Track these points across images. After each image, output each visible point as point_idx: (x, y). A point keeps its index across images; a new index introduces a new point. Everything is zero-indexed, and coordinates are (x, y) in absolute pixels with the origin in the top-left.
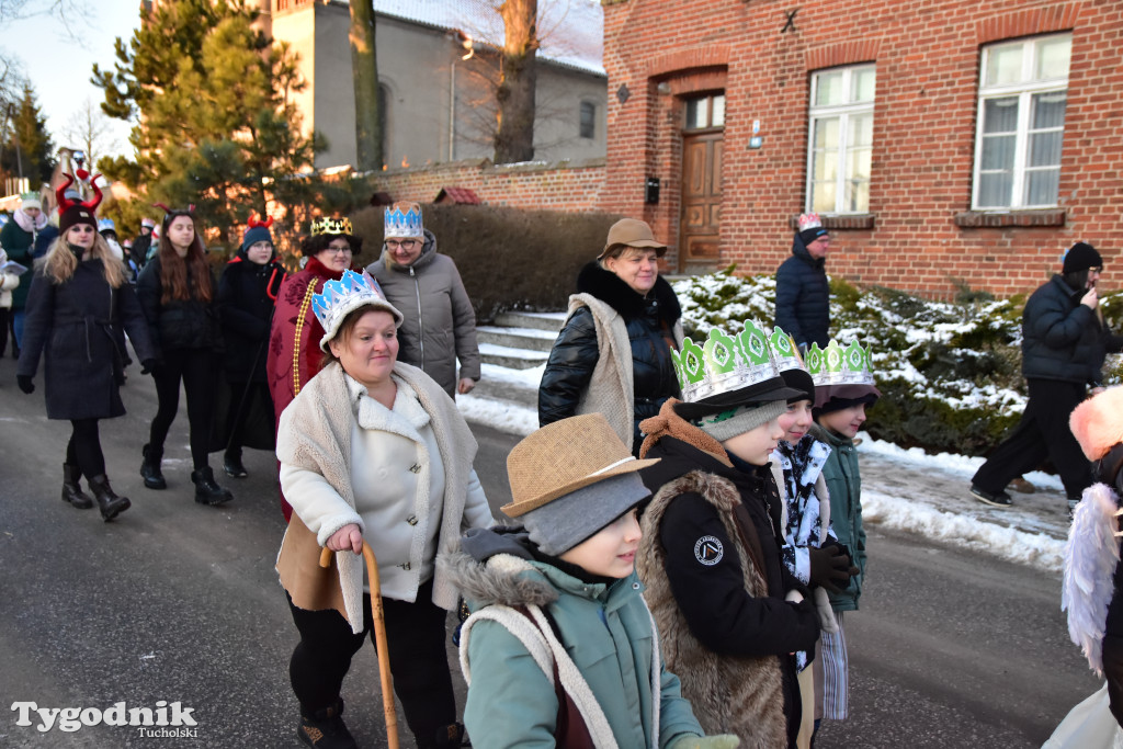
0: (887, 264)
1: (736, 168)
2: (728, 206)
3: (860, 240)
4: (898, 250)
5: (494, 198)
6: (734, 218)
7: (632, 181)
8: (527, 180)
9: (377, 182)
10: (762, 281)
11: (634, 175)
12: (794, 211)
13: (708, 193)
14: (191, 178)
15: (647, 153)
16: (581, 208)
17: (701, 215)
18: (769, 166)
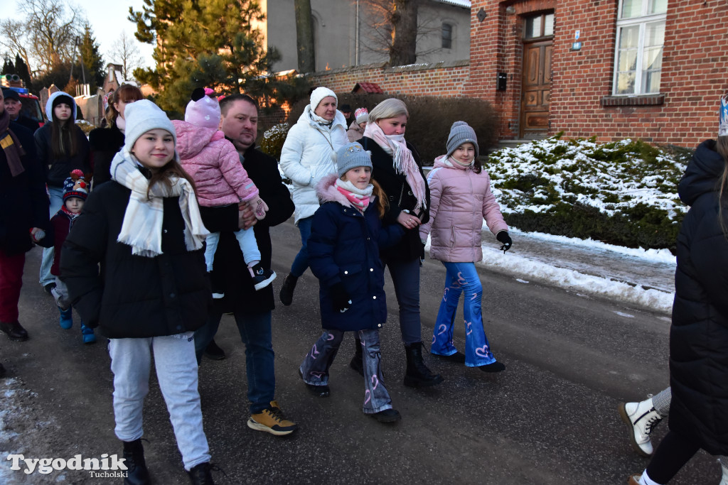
0: (673, 130)
1: (562, 64)
2: (556, 91)
3: (652, 113)
4: (682, 120)
5: (392, 89)
6: (560, 100)
7: (488, 76)
8: (415, 77)
9: (313, 80)
10: (582, 143)
11: (489, 72)
12: (604, 93)
13: (540, 82)
14: (193, 80)
15: (499, 56)
16: (452, 95)
17: (536, 98)
18: (585, 62)
